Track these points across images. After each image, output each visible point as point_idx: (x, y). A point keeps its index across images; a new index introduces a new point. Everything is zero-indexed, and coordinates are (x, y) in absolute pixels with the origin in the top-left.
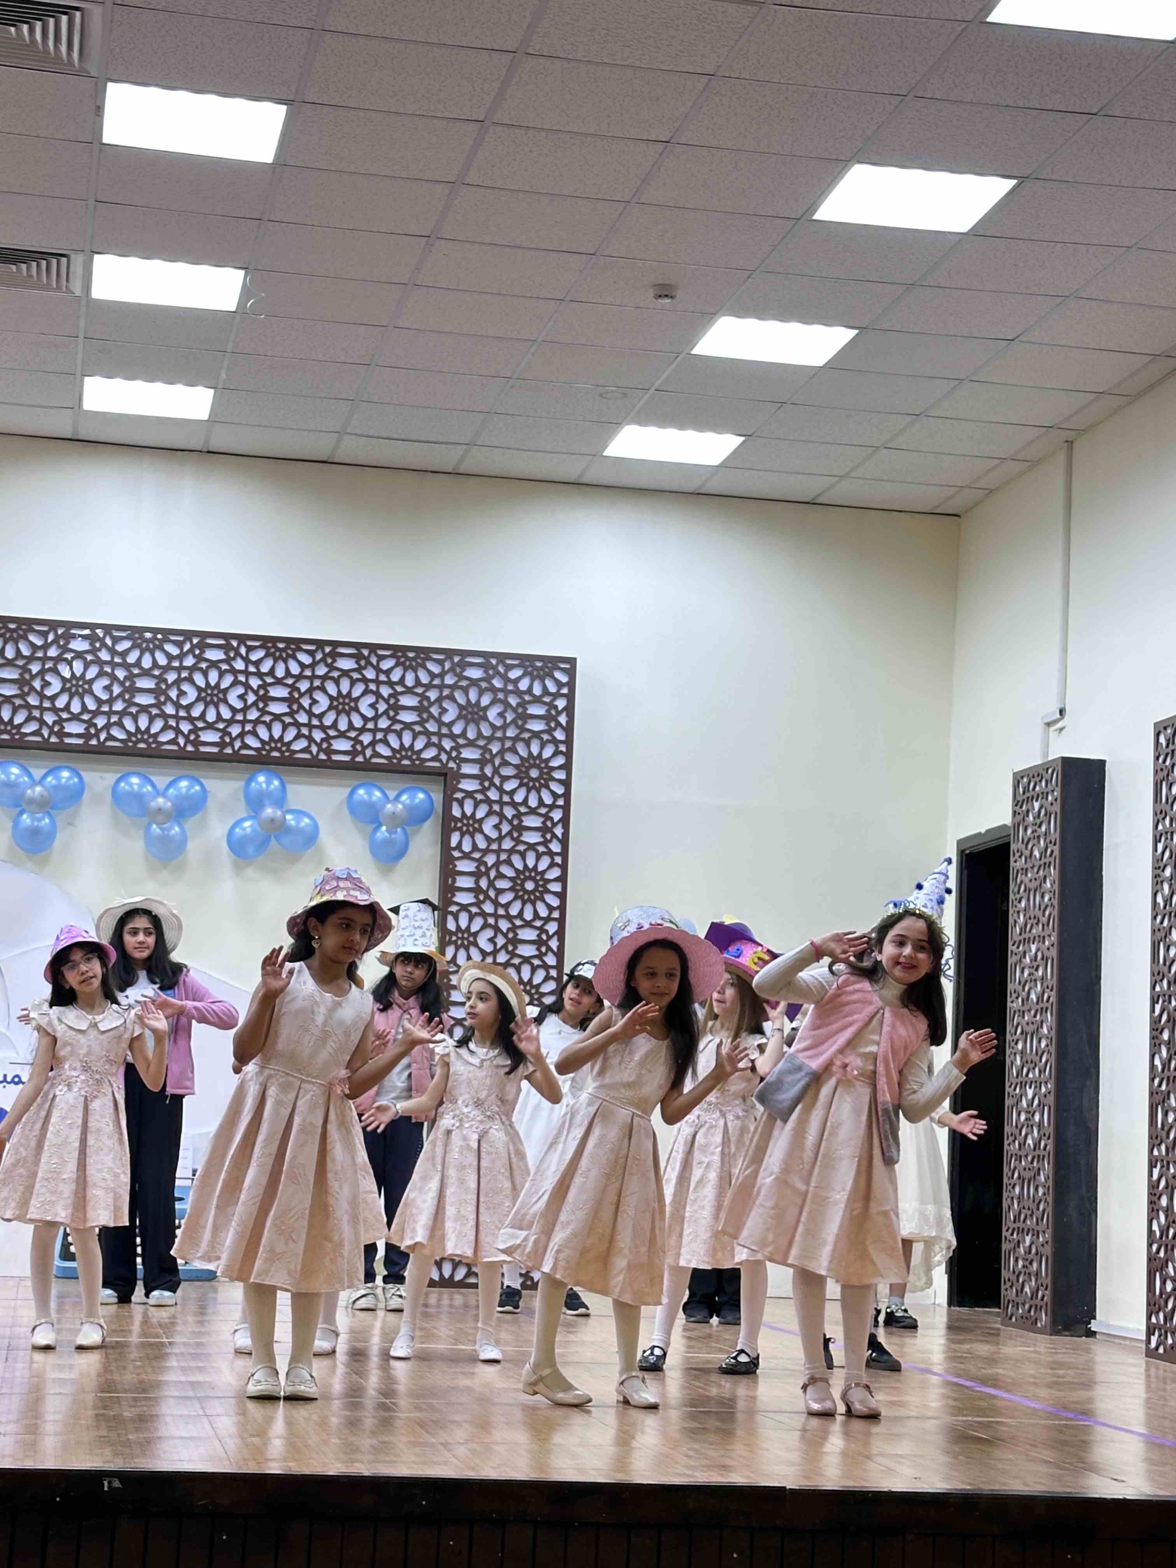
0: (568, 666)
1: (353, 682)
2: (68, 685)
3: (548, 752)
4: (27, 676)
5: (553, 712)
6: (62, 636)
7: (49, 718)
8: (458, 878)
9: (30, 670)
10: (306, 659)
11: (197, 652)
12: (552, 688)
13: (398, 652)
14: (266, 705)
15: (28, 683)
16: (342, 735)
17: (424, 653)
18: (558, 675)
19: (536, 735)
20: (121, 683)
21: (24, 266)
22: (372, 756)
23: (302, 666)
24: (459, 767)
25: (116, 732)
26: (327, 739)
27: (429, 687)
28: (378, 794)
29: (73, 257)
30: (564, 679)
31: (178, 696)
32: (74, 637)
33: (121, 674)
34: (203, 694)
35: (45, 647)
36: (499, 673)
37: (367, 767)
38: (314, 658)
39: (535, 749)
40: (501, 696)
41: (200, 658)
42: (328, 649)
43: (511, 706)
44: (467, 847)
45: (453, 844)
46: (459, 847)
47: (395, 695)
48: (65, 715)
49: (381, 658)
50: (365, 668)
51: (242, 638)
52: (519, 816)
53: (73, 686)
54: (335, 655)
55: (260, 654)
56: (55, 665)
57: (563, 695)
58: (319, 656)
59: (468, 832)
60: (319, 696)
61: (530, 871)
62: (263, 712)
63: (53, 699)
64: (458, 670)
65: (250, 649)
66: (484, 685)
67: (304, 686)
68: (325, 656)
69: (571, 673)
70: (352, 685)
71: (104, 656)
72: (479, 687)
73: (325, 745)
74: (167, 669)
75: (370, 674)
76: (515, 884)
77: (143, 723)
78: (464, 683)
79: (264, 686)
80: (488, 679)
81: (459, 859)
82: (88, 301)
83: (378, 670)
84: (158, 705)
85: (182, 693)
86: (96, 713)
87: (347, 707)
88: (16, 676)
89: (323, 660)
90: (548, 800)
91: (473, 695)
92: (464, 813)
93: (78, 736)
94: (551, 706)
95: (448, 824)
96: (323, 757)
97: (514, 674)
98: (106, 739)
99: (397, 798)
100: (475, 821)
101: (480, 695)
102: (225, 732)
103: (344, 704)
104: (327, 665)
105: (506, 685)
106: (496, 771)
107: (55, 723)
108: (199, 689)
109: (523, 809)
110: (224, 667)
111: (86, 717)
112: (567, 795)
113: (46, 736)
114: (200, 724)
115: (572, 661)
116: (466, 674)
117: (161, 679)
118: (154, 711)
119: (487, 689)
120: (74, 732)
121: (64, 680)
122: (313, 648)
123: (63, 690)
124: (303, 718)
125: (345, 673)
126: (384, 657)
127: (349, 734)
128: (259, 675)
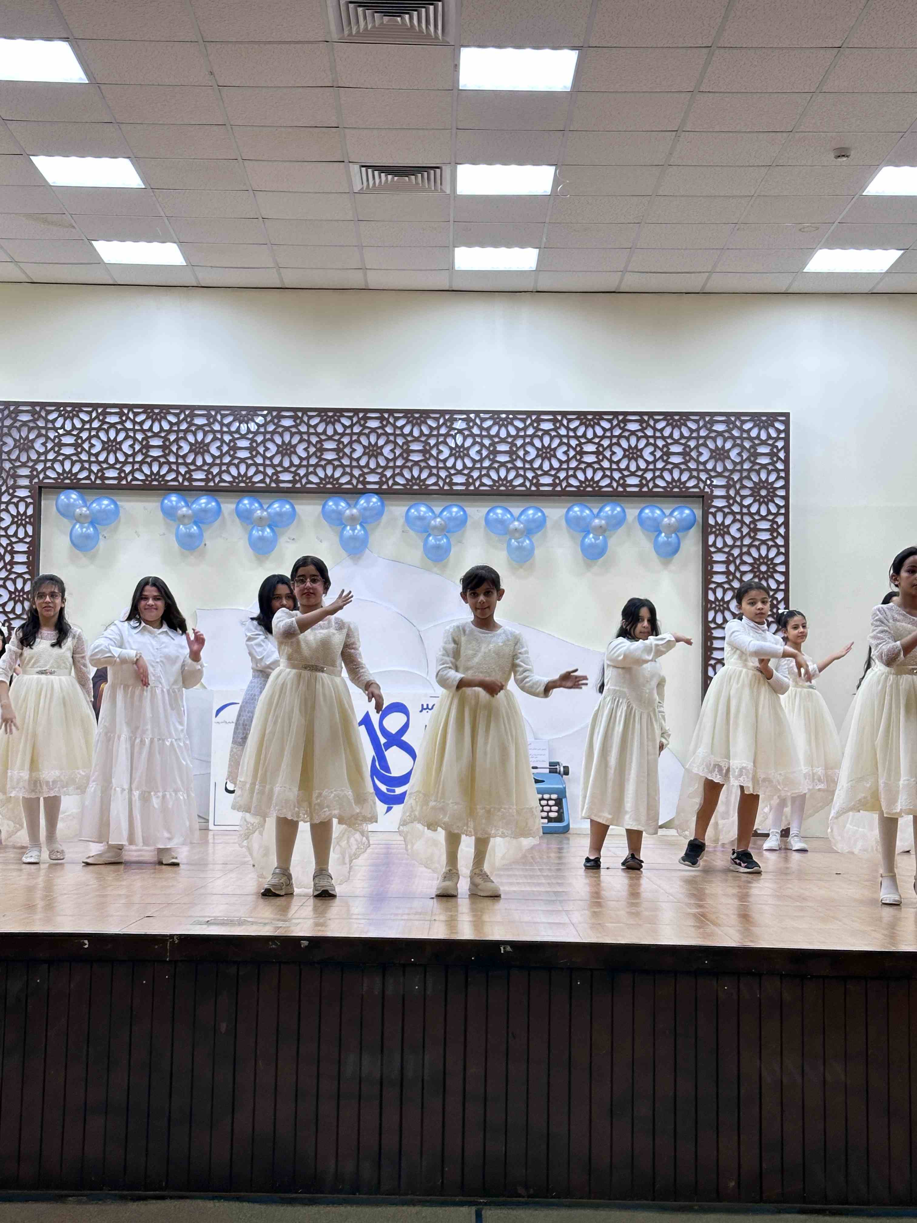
0: (783, 418)
1: (639, 439)
2: (454, 452)
3: (772, 477)
4: (428, 448)
5: (775, 450)
6: (448, 420)
7: (443, 474)
8: (715, 565)
9: (430, 444)
10: (607, 425)
11: (535, 425)
12: (774, 434)
13: (668, 416)
14: (582, 457)
15: (429, 452)
16: (633, 474)
17: (685, 416)
18: (777, 425)
19: (764, 466)
20: (487, 448)
21: (413, 177)
22: (653, 487)
23: (605, 430)
24: (712, 491)
25: (486, 481)
26: (623, 477)
27: (689, 438)
28: (658, 512)
29: (444, 167)
30: (781, 427)
31: (524, 455)
32: (456, 420)
33: (487, 442)
34: (540, 453)
35: (438, 428)
36: (736, 426)
37: (651, 495)
38: (612, 424)
39: (763, 476)
40: (738, 441)
41: (537, 429)
42: (621, 418)
43: (745, 448)
44: (720, 544)
45: (710, 543)
46: (714, 544)
47: (667, 445)
48: (453, 472)
49: (657, 421)
50: (646, 428)
51: (564, 414)
52: (754, 522)
53: (457, 452)
54: (625, 421)
55: (577, 423)
56: (445, 439)
57: (782, 438)
58: (615, 422)
59: (720, 534)
60: (616, 449)
61: (763, 558)
62: (580, 462)
63: (445, 461)
64: (709, 426)
65: (569, 421)
66: (727, 435)
67: (606, 443)
68: (619, 422)
69: (787, 423)
70: (638, 440)
71: (476, 431)
72: (724, 436)
73: (621, 482)
74: (516, 437)
75: (649, 432)
76: (754, 568)
77: (503, 473)
78: (713, 435)
79: (580, 444)
80: (729, 431)
81: (715, 552)
82: (455, 197)
83: (655, 429)
84: (512, 461)
85: (526, 453)
86: (472, 469)
87: (635, 456)
88: (420, 448)
89: (618, 425)
90: (774, 510)
91: (720, 442)
92: (716, 522)
93: (461, 484)
94: (773, 446)
95: (706, 530)
96: (620, 489)
97: (746, 426)
98: (480, 486)
99: (671, 514)
100: (725, 527)
101: (725, 442)
102: (556, 477)
103: (633, 453)
104: (620, 428)
105: (742, 434)
106: (737, 492)
107: (446, 477)
108: (537, 449)
109: (757, 517)
110: (553, 433)
111: (466, 472)
112: (787, 506)
113: (441, 486)
114: (539, 472)
115: (787, 415)
116: (714, 428)
117: (513, 444)
118: (509, 465)
119: (729, 438)
120: (459, 482)
121: (451, 449)
122: (611, 417)
123: (451, 455)
124: (606, 464)
125: (633, 433)
126: (659, 420)
127: (637, 473)
128: (577, 437)
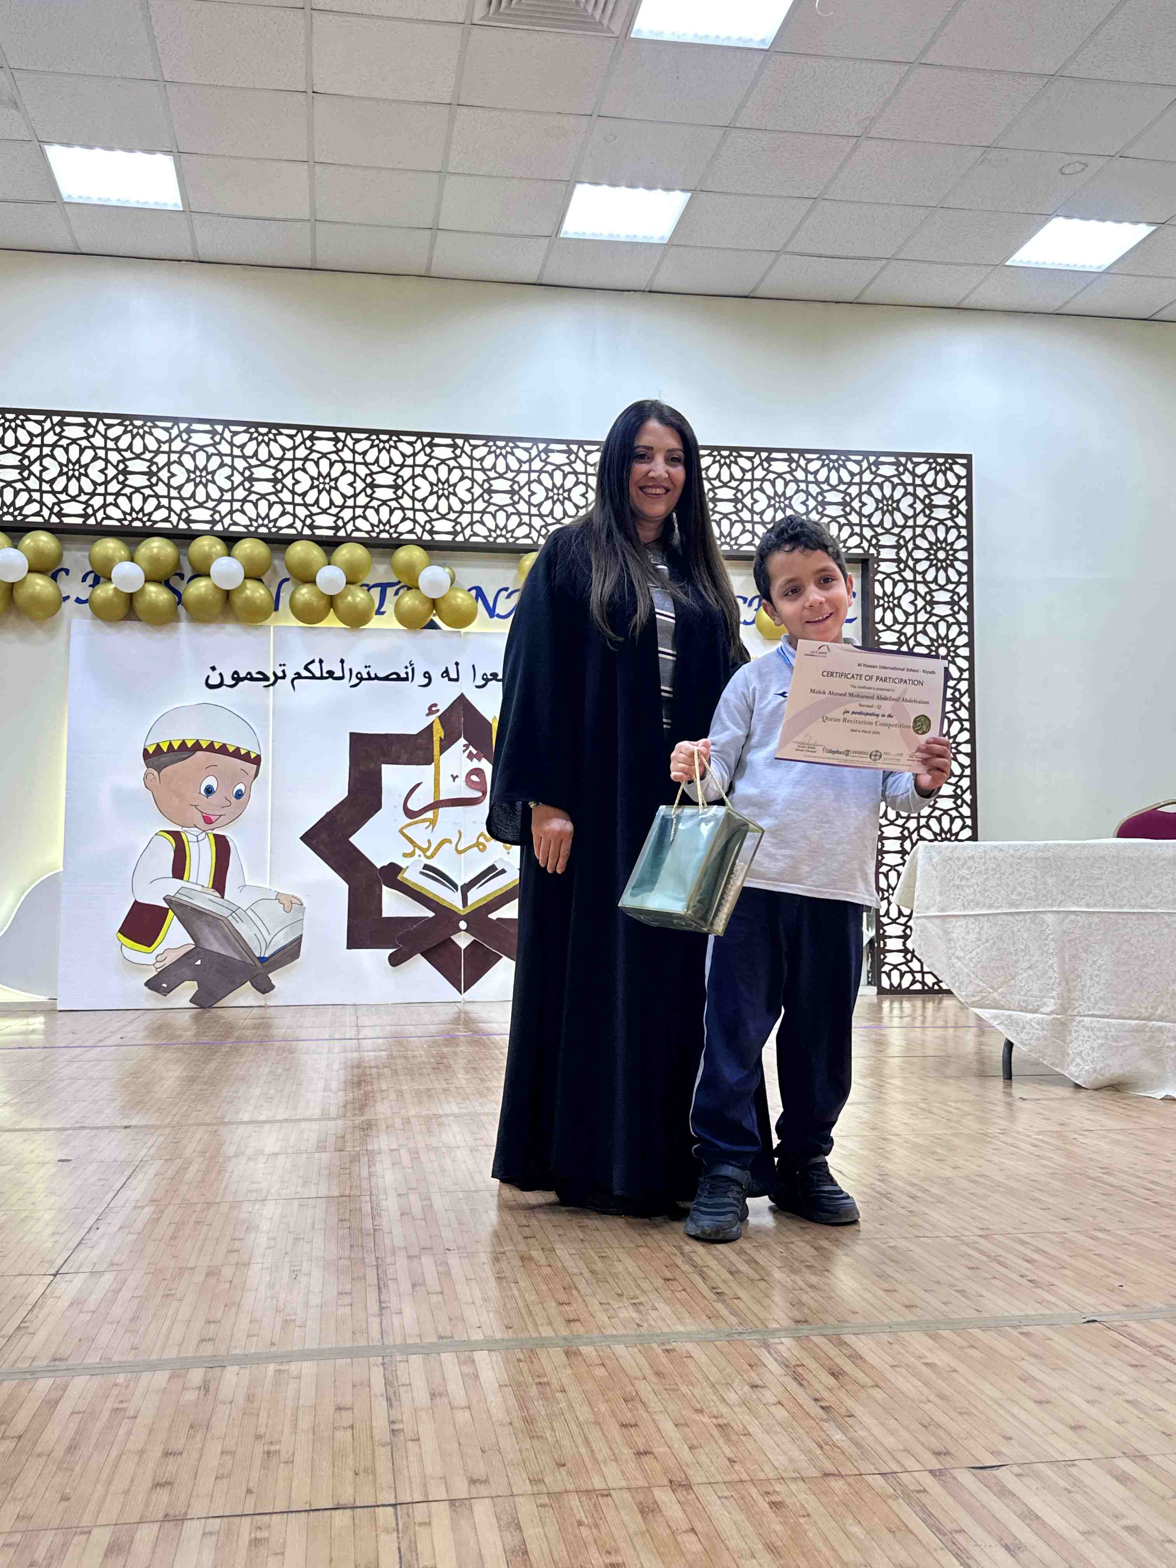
0: (964, 461)
1: (787, 483)
2: (551, 494)
3: (952, 536)
4: (516, 487)
5: (955, 502)
6: (543, 451)
7: (537, 523)
9: (519, 482)
10: (746, 465)
12: (953, 481)
13: (822, 455)
15: (518, 493)
17: (844, 456)
18: (957, 469)
19: (941, 522)
23: (744, 471)
24: (879, 553)
27: (850, 484)
30: (962, 472)
32: (553, 451)
35: (530, 461)
36: (907, 470)
38: (753, 463)
39: (941, 534)
40: (910, 489)
42: (764, 455)
43: (919, 497)
44: (889, 620)
45: (877, 619)
46: (882, 620)
47: (822, 493)
49: (809, 461)
50: (796, 470)
52: (931, 592)
53: (555, 494)
54: (770, 460)
56: (539, 477)
57: (963, 487)
58: (757, 461)
59: (889, 608)
60: (758, 496)
61: (942, 639)
63: (539, 506)
64: (873, 468)
66: (896, 480)
67: (746, 487)
68: (762, 460)
69: (968, 467)
70: (786, 486)
71: (579, 467)
72: (892, 482)
75: (800, 475)
78: (879, 480)
80: (899, 475)
81: (882, 631)
82: (624, 44)
83: (807, 471)
88: (506, 487)
89: (761, 464)
90: (954, 577)
91: (887, 490)
92: (884, 592)
94: (953, 496)
95: (870, 602)
97: (920, 470)
100: (895, 598)
101: (893, 490)
103: (780, 502)
104: (764, 469)
105: (914, 480)
106: (909, 554)
109: (933, 587)
112: (970, 573)
115: (969, 457)
116: (880, 471)
119: (899, 484)
121: (547, 490)
122: (751, 454)
123: (546, 498)
124: (746, 515)
125: (779, 475)
126: (811, 460)
